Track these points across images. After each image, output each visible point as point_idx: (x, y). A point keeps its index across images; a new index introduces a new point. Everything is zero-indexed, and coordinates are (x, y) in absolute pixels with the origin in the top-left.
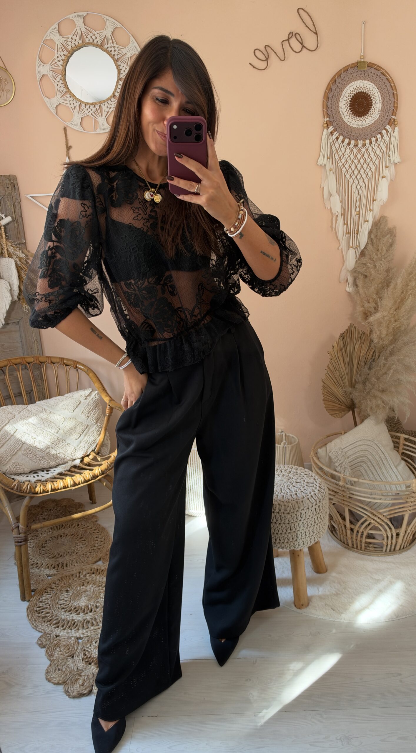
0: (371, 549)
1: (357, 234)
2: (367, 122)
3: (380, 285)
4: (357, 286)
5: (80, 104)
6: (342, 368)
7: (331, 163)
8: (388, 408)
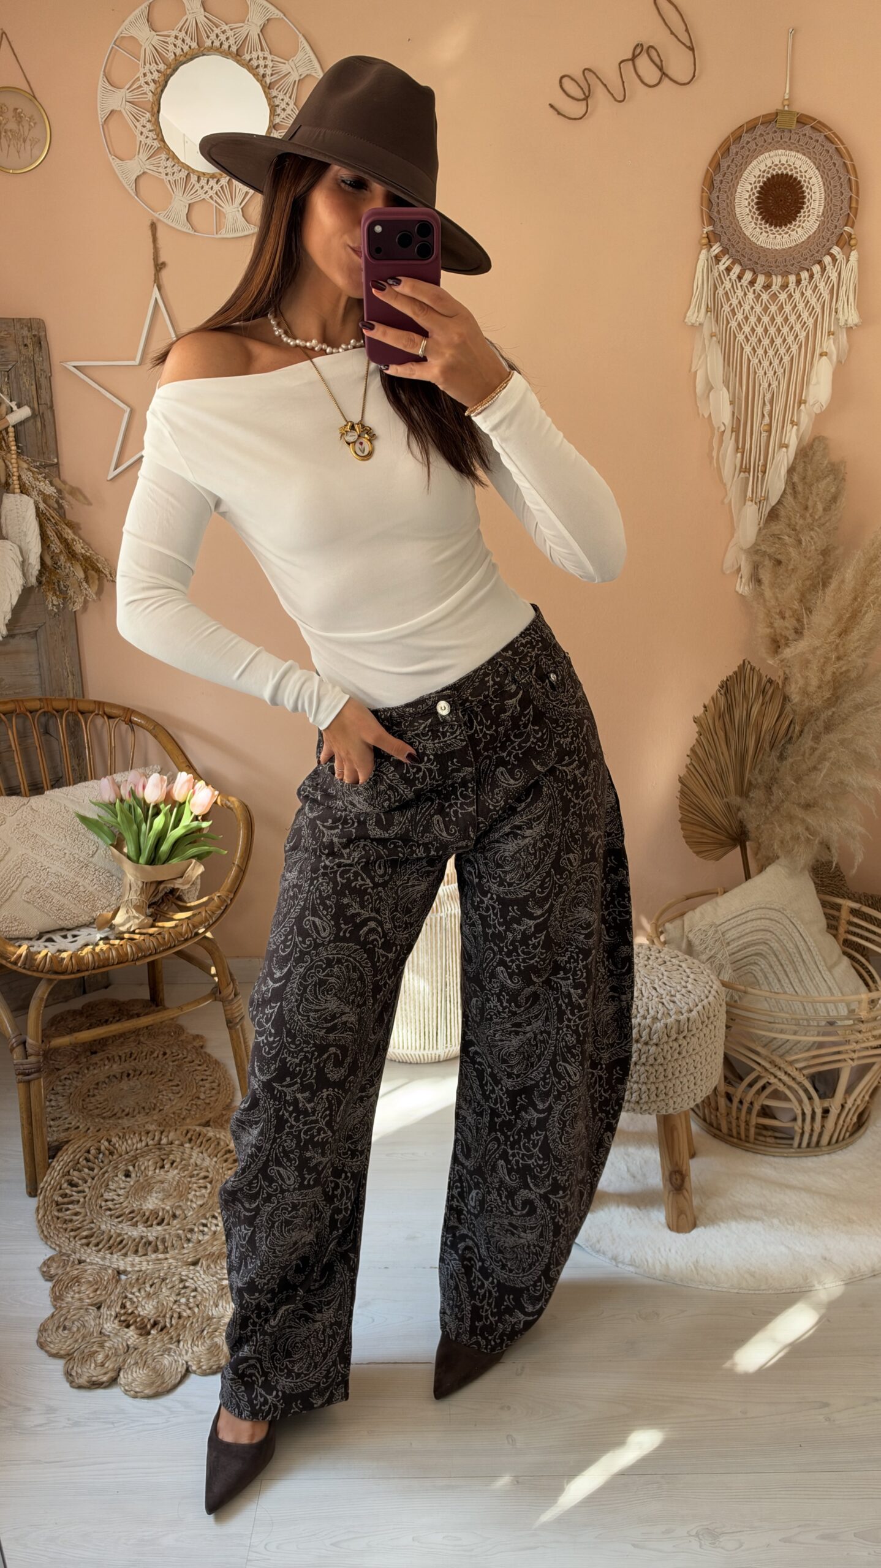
0: (768, 1140)
1: (764, 472)
2: (792, 238)
3: (808, 583)
4: (759, 581)
5: (188, 175)
6: (723, 754)
7: (713, 321)
8: (816, 842)
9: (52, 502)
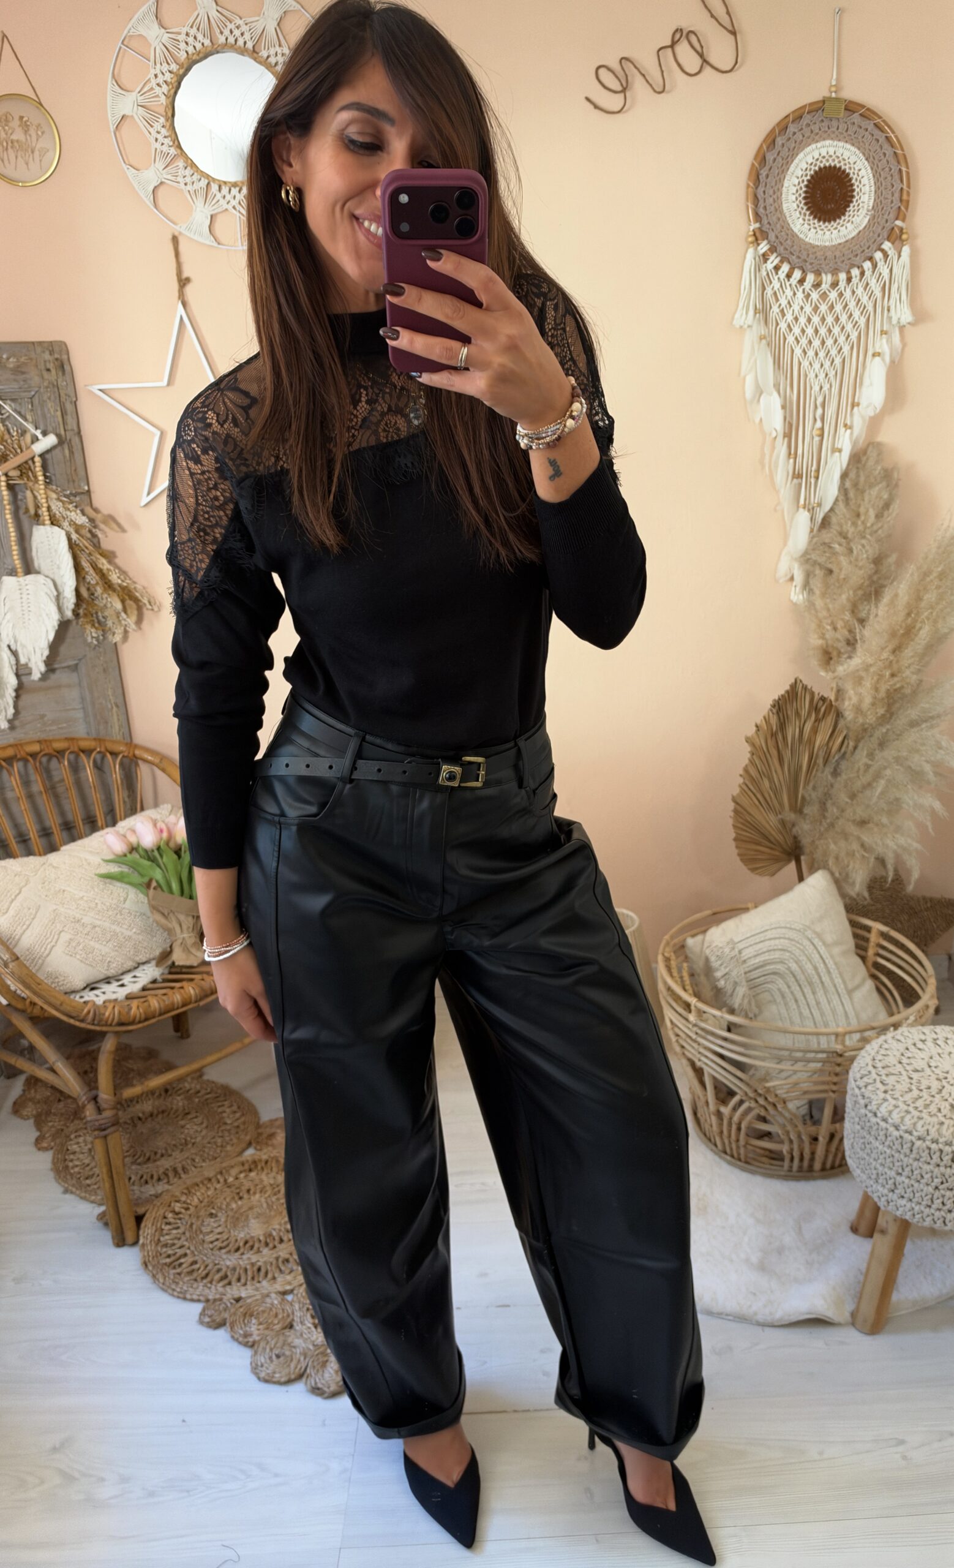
1: (817, 478)
2: (841, 234)
3: (860, 592)
4: (811, 592)
5: (208, 184)
6: (776, 772)
7: (762, 323)
8: (872, 860)
9: (85, 532)
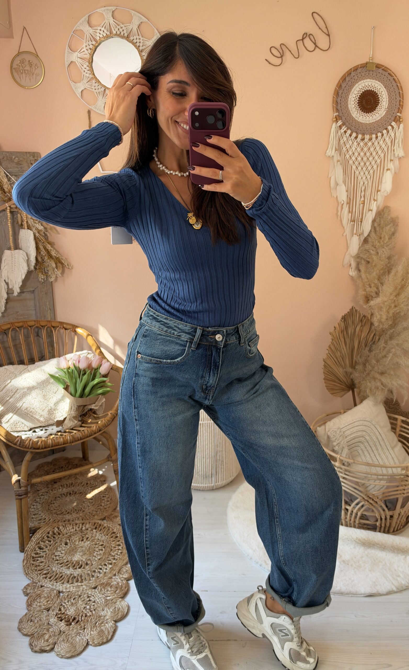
1: (361, 222)
2: (374, 118)
3: (382, 271)
4: (359, 270)
5: (105, 89)
6: (343, 349)
7: (338, 155)
8: (386, 390)
9: (42, 233)
